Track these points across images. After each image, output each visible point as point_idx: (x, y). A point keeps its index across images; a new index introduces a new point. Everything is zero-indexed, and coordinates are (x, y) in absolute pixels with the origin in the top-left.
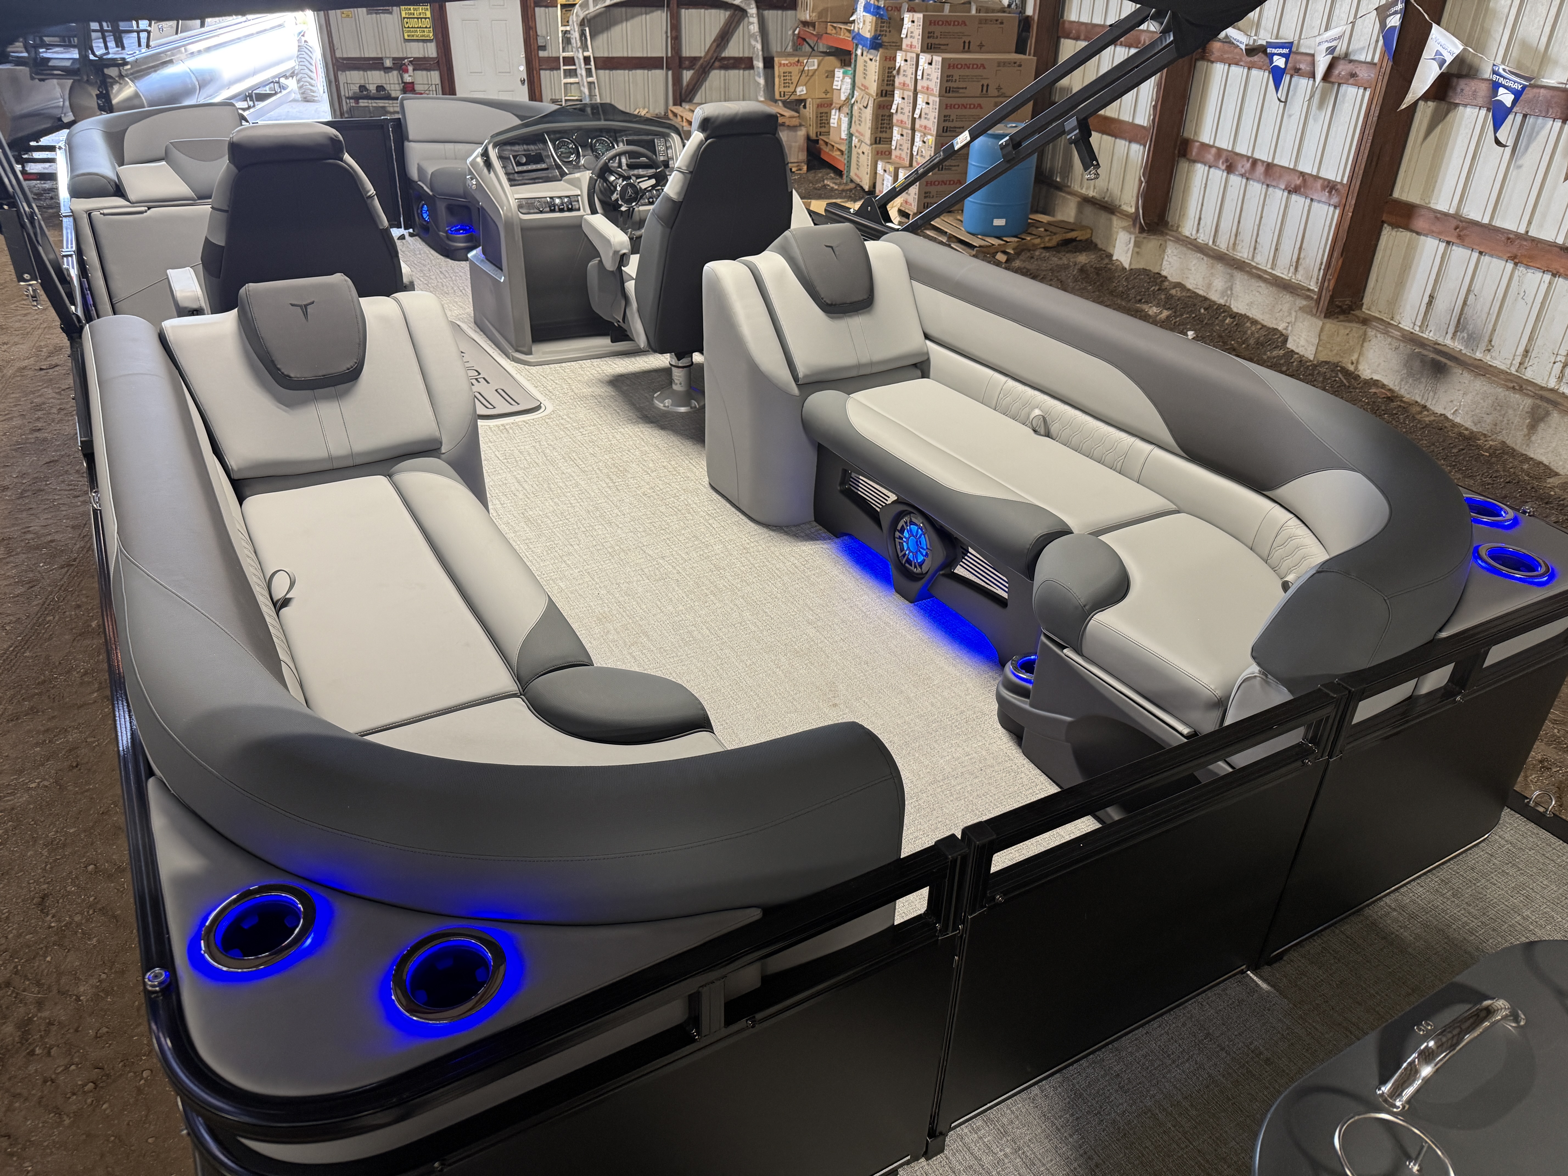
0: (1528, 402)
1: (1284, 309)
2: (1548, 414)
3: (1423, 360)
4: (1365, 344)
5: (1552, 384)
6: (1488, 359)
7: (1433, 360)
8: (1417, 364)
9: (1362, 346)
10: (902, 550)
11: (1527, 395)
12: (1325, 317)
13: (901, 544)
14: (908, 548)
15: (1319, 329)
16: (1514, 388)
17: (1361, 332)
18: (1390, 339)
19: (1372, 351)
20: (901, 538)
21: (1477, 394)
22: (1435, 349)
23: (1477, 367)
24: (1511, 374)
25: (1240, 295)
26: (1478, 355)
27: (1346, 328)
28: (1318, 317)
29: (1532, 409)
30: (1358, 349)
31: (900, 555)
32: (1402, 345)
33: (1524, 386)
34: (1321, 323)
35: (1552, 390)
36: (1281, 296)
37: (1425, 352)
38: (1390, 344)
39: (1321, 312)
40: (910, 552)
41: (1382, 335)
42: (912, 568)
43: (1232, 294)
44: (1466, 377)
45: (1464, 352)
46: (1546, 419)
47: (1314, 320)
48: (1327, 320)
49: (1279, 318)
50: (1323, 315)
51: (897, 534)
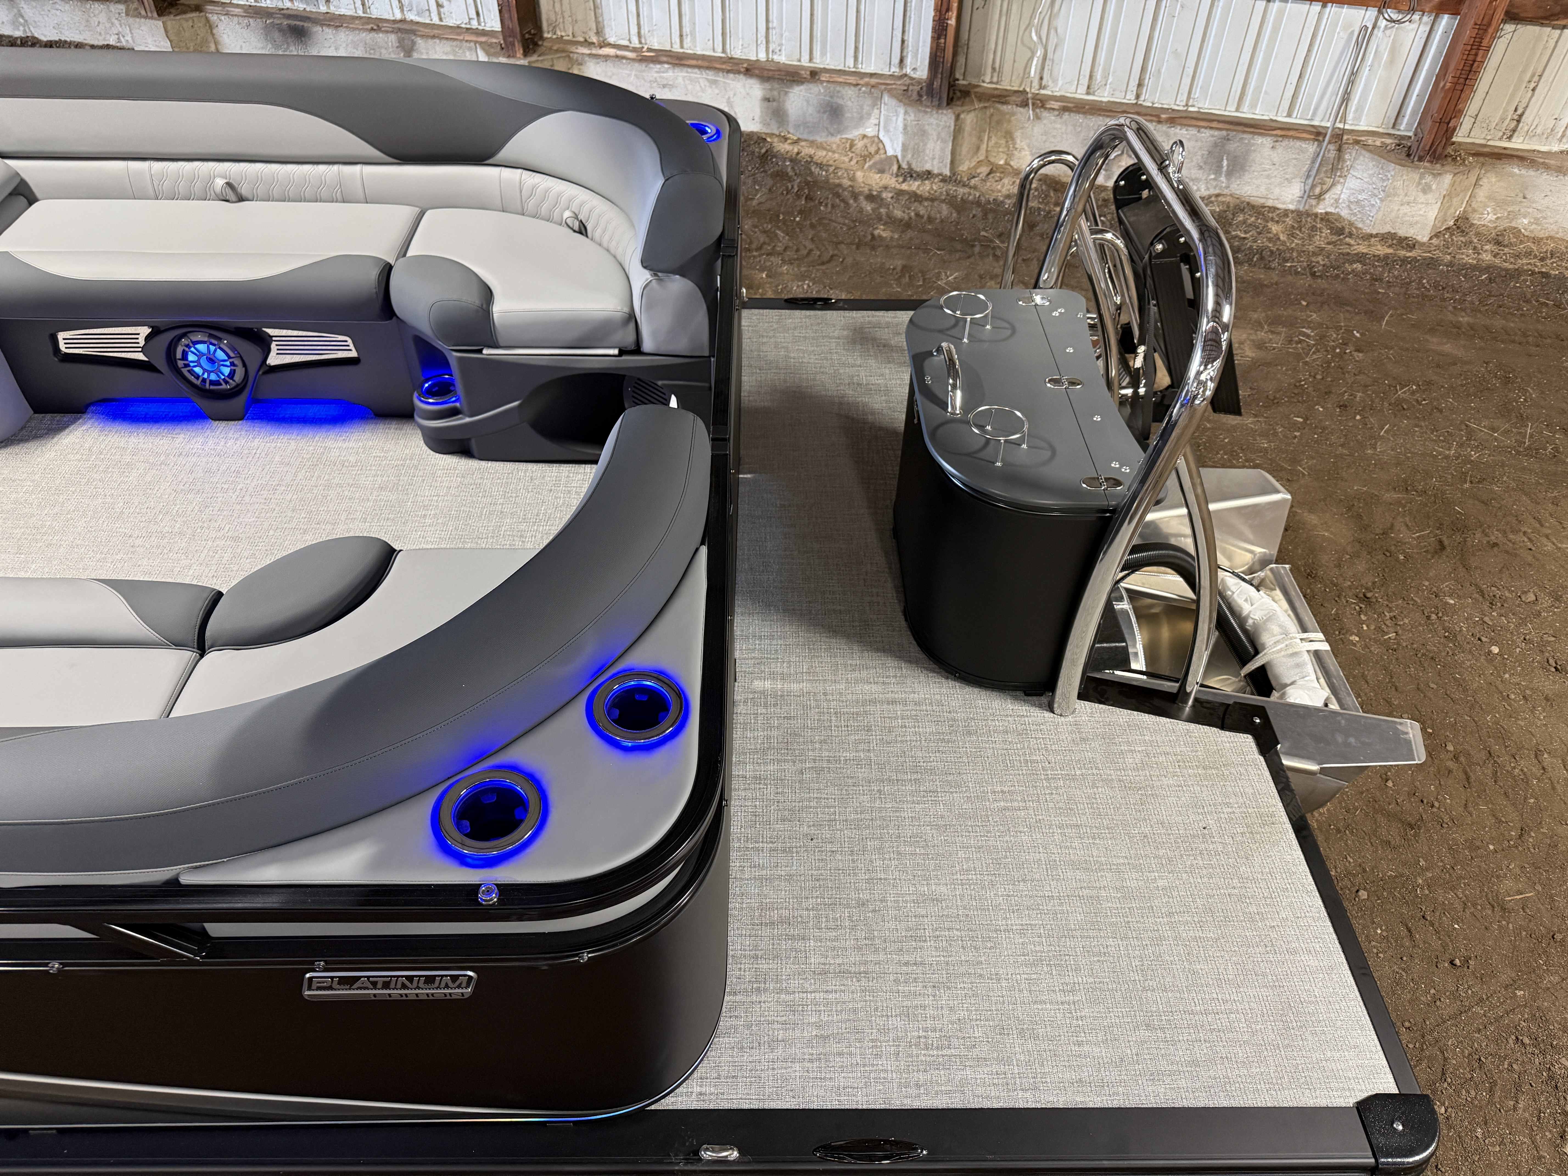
0: (393, 37)
1: (101, 20)
2: (414, 43)
3: (281, 30)
4: (215, 31)
5: (398, 16)
6: (332, 9)
7: (289, 26)
8: (276, 35)
9: (213, 35)
10: (197, 377)
11: (387, 32)
12: (159, 15)
13: (191, 372)
14: (205, 370)
15: (162, 30)
16: (372, 29)
17: (203, 19)
18: (236, 19)
19: (225, 36)
20: (186, 366)
21: (347, 45)
22: (284, 15)
23: (331, 20)
24: (361, 18)
25: (37, 19)
26: (323, 9)
27: (187, 20)
28: (152, 18)
29: (399, 42)
30: (210, 38)
31: (198, 382)
32: (251, 20)
33: (380, 25)
34: (160, 23)
35: (401, 21)
36: (88, 6)
37: (277, 21)
38: (239, 23)
39: (151, 12)
40: (209, 372)
41: (226, 17)
42: (224, 386)
43: (26, 21)
44: (329, 32)
45: (308, 9)
46: (415, 48)
47: (150, 22)
48: (165, 18)
49: (103, 33)
50: (155, 15)
51: (180, 363)
